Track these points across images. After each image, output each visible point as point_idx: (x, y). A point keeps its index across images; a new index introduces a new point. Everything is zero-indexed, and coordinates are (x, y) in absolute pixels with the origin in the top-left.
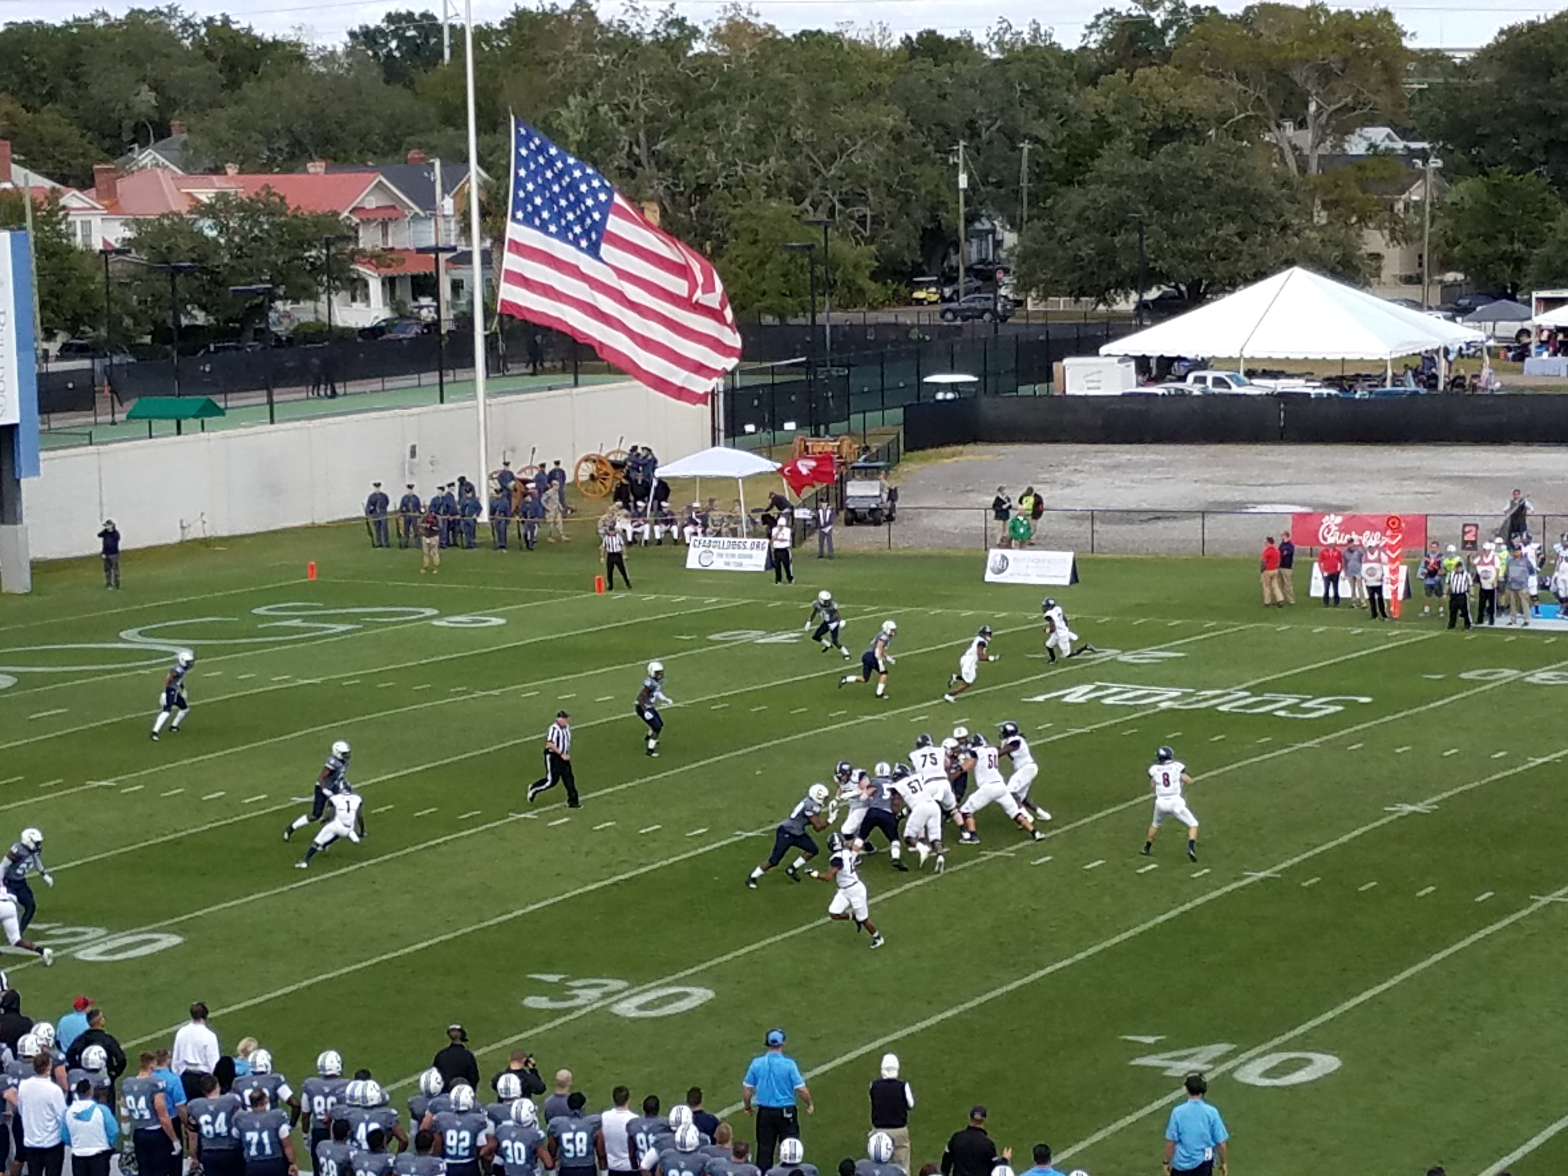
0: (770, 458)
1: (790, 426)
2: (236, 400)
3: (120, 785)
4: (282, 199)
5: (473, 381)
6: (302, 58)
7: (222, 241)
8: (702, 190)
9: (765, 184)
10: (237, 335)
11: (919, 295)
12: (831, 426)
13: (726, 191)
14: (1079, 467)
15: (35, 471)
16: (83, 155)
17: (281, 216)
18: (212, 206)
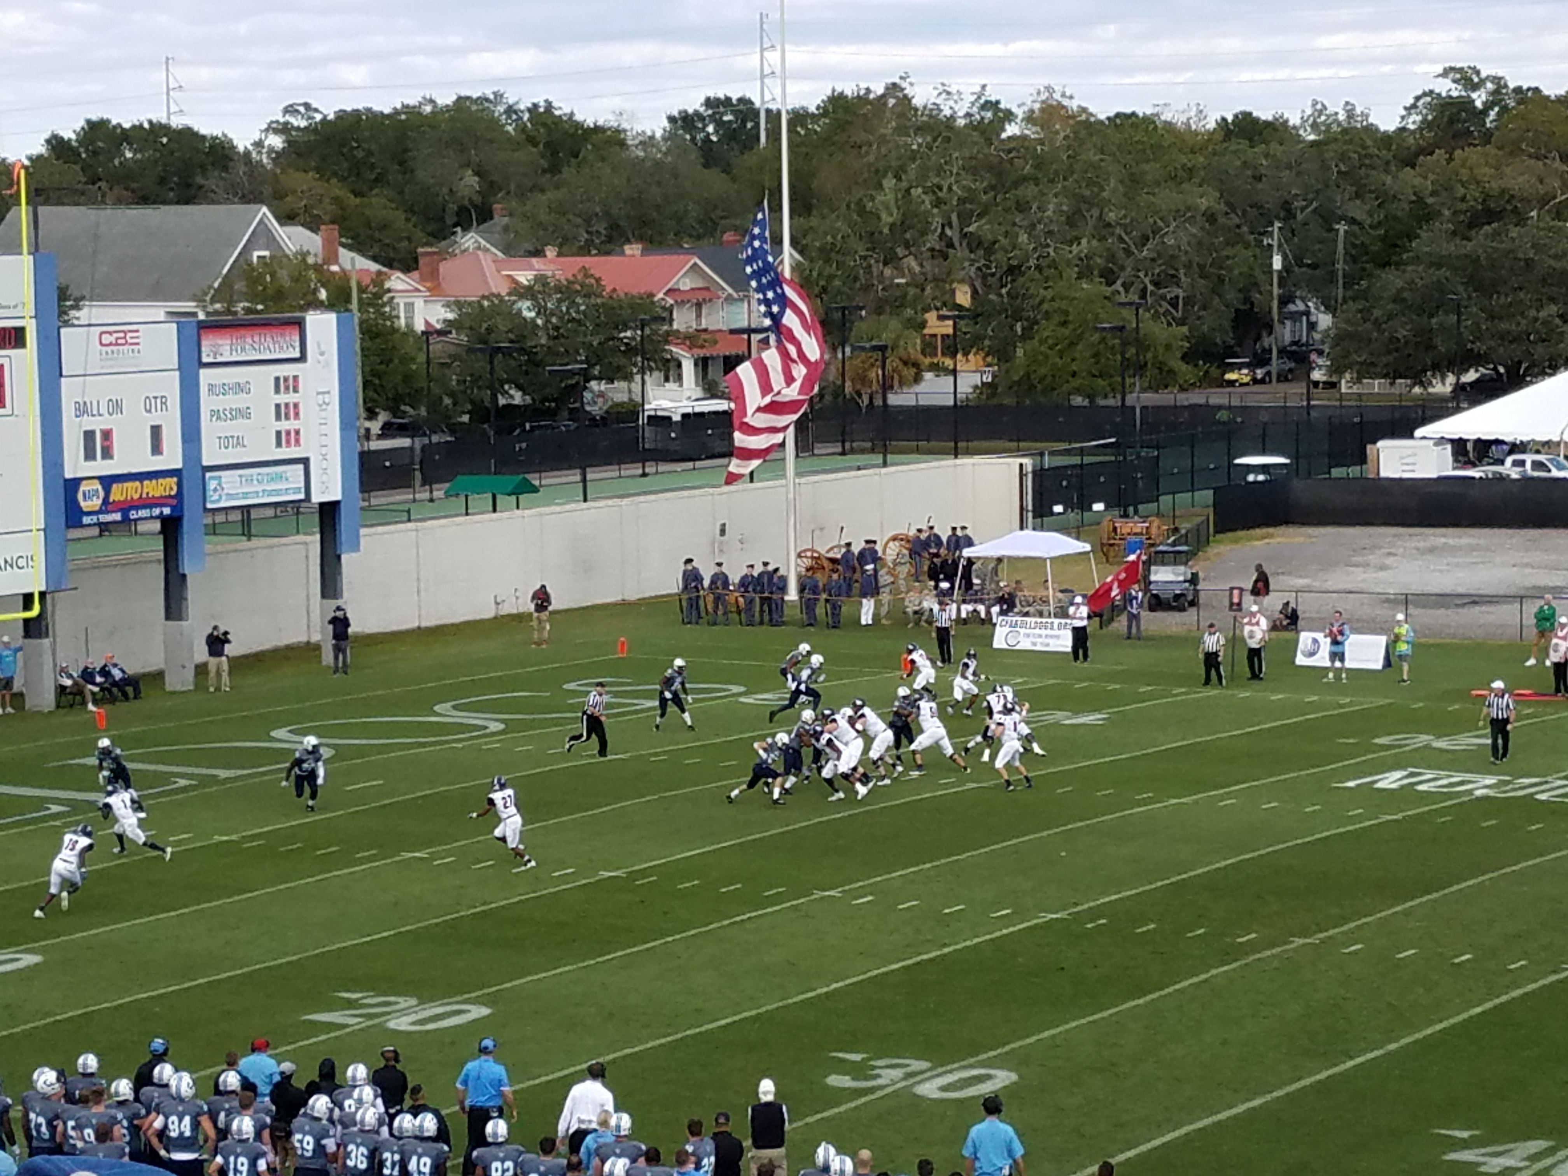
0: (1078, 538)
1: (1098, 507)
2: (550, 479)
3: (433, 857)
4: (598, 280)
5: (784, 459)
6: (622, 144)
7: (539, 322)
8: (1014, 271)
9: (1077, 266)
10: (552, 414)
11: (1231, 376)
12: (1140, 507)
13: (1037, 273)
14: (1393, 550)
15: (355, 547)
16: (409, 239)
17: (597, 296)
18: (529, 288)
